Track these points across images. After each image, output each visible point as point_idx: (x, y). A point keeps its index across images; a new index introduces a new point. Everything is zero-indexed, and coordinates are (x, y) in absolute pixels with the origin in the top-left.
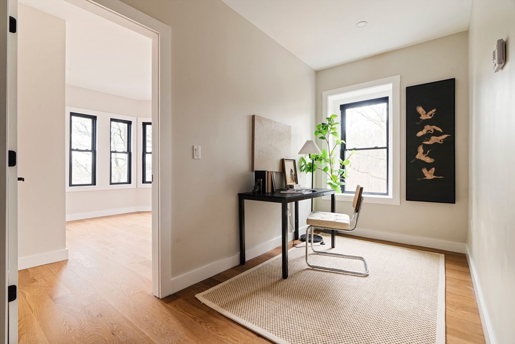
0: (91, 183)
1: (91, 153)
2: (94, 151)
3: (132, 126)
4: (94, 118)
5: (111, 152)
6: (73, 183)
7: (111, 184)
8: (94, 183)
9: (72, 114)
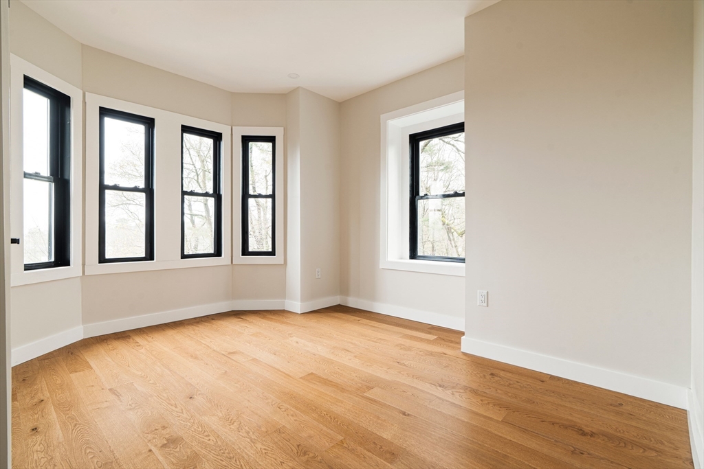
0: (143, 255)
1: (143, 195)
2: (149, 191)
3: (223, 143)
4: (149, 123)
5: (184, 193)
6: (108, 256)
7: (184, 256)
8: (150, 255)
9: (104, 112)
